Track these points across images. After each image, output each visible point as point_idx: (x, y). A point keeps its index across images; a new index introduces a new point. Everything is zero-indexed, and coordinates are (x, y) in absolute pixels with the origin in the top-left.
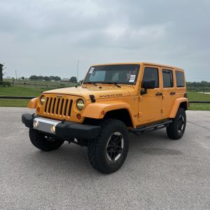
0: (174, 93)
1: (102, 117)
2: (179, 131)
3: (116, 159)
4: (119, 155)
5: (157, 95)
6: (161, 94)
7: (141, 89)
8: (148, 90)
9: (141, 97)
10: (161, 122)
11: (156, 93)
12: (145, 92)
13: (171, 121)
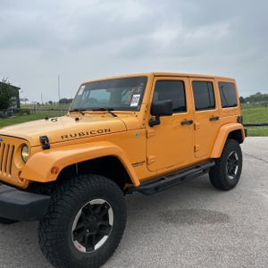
0: (217, 118)
1: (54, 178)
2: (231, 177)
3: (97, 246)
4: (105, 238)
5: (182, 124)
6: (191, 122)
7: (149, 116)
8: (162, 119)
9: (150, 130)
10: (197, 166)
11: (182, 120)
12: (157, 123)
13: (214, 164)
